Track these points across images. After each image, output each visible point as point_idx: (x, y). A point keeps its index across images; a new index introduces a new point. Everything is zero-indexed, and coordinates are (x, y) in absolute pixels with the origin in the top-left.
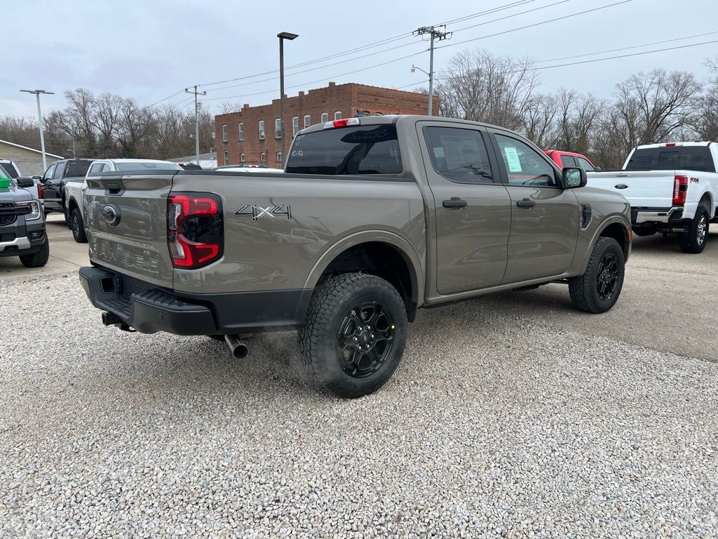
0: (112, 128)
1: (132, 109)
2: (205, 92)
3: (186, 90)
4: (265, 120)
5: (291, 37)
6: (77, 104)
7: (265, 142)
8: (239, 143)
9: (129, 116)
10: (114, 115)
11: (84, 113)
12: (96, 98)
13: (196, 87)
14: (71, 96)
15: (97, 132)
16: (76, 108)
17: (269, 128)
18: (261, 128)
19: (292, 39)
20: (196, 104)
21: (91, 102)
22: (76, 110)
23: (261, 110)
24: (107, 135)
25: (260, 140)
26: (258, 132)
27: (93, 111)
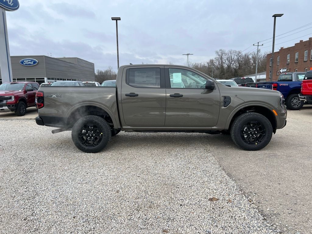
0: (231, 64)
1: (240, 55)
2: (263, 45)
3: (254, 45)
4: (290, 54)
5: (280, 15)
6: (219, 55)
7: (290, 65)
8: (277, 66)
9: (238, 58)
10: (233, 58)
11: (221, 58)
12: (226, 52)
13: (258, 43)
14: (217, 53)
15: (225, 66)
16: (219, 57)
17: (292, 58)
18: (288, 58)
19: (280, 16)
20: (258, 50)
21: (225, 54)
22: (218, 58)
23: (289, 49)
24: (229, 67)
25: (287, 64)
26: (286, 60)
27: (225, 57)
